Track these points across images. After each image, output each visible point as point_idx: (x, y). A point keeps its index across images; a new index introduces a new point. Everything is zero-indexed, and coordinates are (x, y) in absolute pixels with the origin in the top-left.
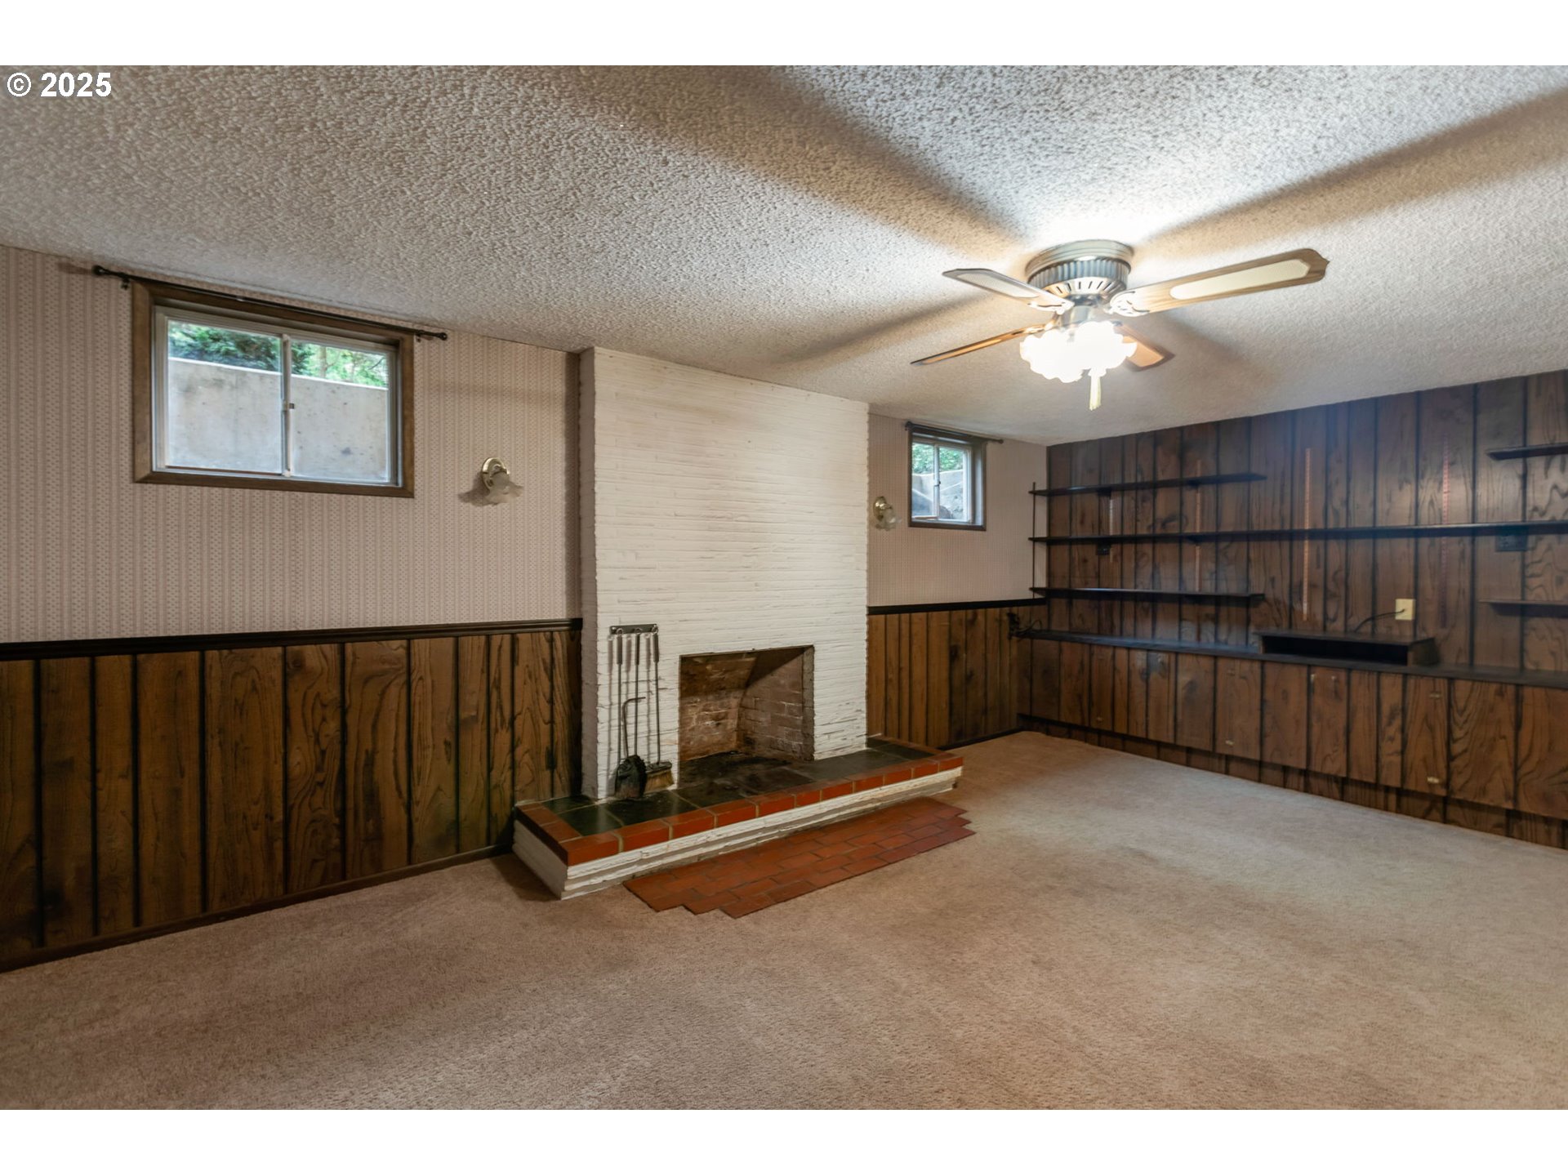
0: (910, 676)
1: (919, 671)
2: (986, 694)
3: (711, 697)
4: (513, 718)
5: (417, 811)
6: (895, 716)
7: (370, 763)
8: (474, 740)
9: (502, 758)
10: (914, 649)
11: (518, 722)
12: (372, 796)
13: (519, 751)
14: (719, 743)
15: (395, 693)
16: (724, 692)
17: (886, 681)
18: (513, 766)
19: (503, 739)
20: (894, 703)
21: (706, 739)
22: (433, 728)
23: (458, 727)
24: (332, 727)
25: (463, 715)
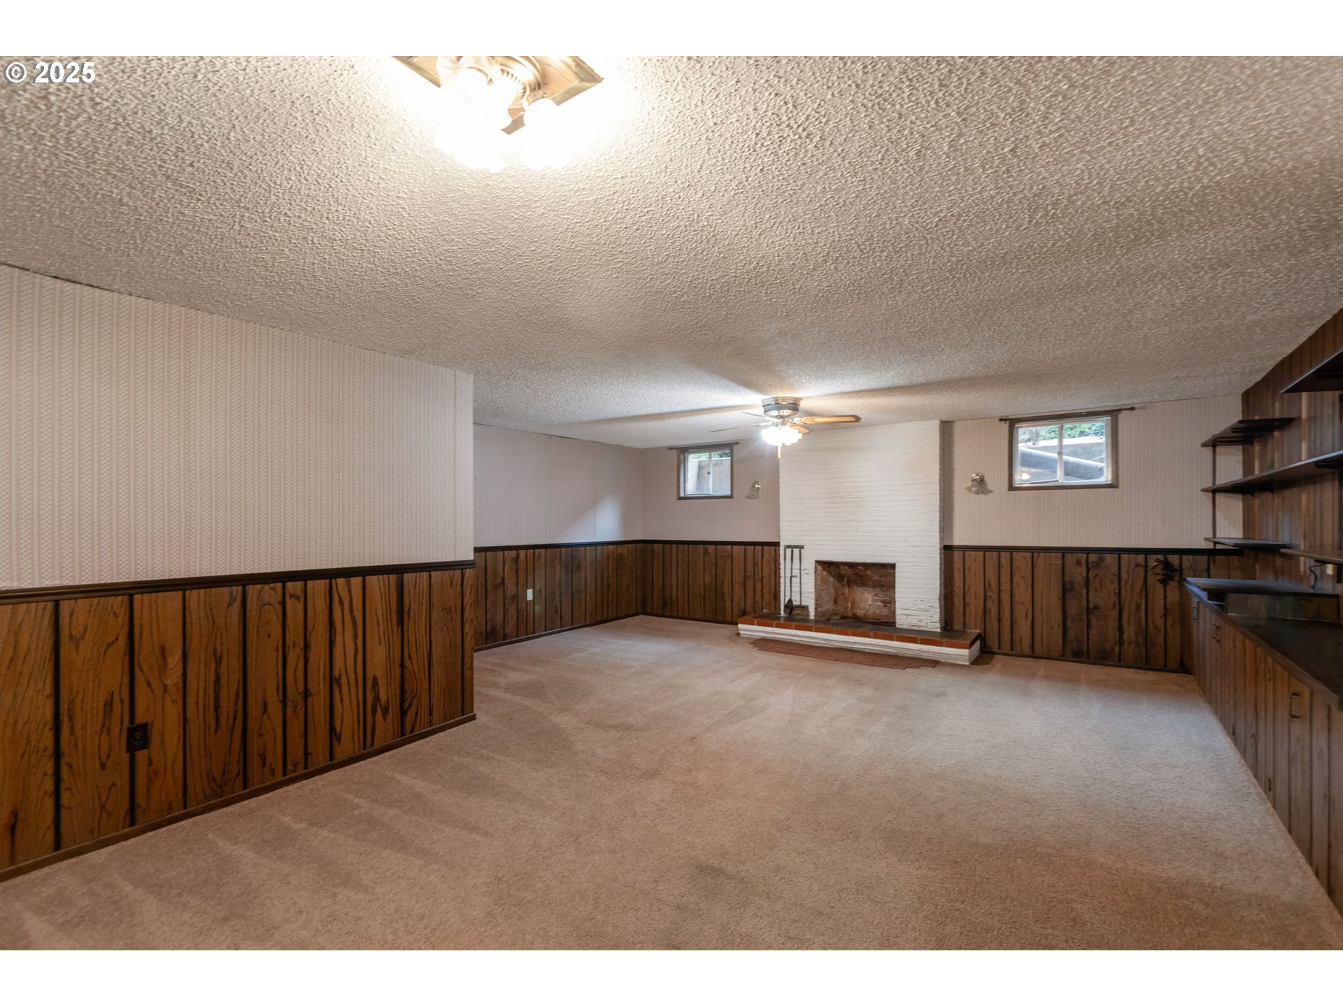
0: (1012, 597)
1: (1022, 594)
2: (1120, 629)
3: (877, 589)
4: (762, 578)
5: (734, 604)
6: (995, 622)
7: (722, 584)
8: (750, 583)
9: (759, 593)
10: (1017, 579)
11: (764, 580)
12: (723, 595)
13: (764, 591)
14: (886, 616)
15: (728, 562)
16: (885, 588)
17: (985, 596)
18: (762, 596)
19: (759, 585)
20: (994, 611)
21: (878, 612)
22: (738, 578)
23: (745, 577)
24: (714, 571)
25: (747, 574)
